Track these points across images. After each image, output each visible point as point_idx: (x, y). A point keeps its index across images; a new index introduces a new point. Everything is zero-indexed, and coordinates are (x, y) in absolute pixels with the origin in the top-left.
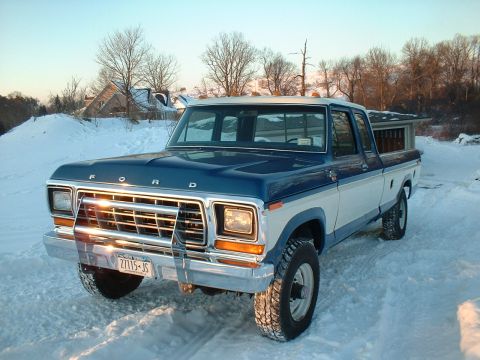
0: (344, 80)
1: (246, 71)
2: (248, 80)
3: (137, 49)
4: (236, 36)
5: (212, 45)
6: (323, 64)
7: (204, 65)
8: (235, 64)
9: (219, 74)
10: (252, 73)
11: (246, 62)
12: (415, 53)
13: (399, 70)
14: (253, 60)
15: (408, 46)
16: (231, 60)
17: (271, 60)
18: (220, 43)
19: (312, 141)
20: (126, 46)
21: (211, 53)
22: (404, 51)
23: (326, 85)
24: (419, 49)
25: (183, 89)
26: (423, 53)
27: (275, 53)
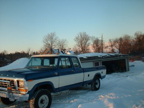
0: (117, 45)
1: (87, 43)
2: (88, 46)
3: (54, 38)
4: (84, 33)
5: (77, 36)
6: (110, 40)
7: (75, 42)
8: (84, 41)
9: (79, 44)
10: (89, 43)
11: (87, 40)
12: (138, 36)
13: (134, 41)
14: (89, 40)
15: (136, 34)
16: (83, 40)
17: (94, 39)
18: (79, 35)
19: (53, 65)
20: (51, 37)
21: (77, 38)
22: (135, 35)
23: (112, 46)
24: (139, 34)
25: (70, 49)
26: (141, 36)
27: (96, 37)
